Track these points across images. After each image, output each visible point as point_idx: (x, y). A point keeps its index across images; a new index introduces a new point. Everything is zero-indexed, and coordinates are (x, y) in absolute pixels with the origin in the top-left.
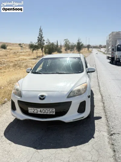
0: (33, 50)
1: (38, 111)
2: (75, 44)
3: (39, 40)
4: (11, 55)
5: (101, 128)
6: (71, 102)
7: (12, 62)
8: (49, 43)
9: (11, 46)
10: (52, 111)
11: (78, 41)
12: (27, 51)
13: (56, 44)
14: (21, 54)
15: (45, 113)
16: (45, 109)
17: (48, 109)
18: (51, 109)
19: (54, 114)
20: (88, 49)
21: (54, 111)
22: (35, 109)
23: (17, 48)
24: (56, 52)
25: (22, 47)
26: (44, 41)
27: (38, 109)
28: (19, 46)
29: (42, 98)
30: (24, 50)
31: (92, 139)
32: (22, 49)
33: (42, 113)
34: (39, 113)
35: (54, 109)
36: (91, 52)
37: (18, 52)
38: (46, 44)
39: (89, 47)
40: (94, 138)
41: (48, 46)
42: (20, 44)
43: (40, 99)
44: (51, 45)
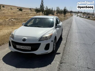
0: (37, 12)
1: (22, 47)
2: (63, 10)
3: (41, 7)
4: (24, 15)
5: (57, 59)
6: (41, 43)
7: (24, 19)
8: (47, 9)
9: (25, 9)
10: (29, 48)
11: (65, 8)
12: (34, 13)
13: (51, 9)
14: (30, 14)
15: (25, 49)
16: (25, 46)
17: (27, 47)
18: (29, 47)
19: (30, 49)
20: (71, 14)
21: (30, 48)
22: (20, 46)
23: (28, 11)
24: (51, 14)
25: (31, 10)
26: (44, 7)
27: (21, 46)
28: (30, 10)
29: (24, 40)
30: (33, 12)
31: (50, 65)
32: (31, 12)
33: (24, 49)
34: (22, 48)
35: (30, 47)
36: (72, 16)
37: (29, 13)
38: (45, 9)
39: (71, 12)
40: (51, 64)
41: (46, 10)
42: (30, 9)
43: (23, 41)
44: (48, 10)
